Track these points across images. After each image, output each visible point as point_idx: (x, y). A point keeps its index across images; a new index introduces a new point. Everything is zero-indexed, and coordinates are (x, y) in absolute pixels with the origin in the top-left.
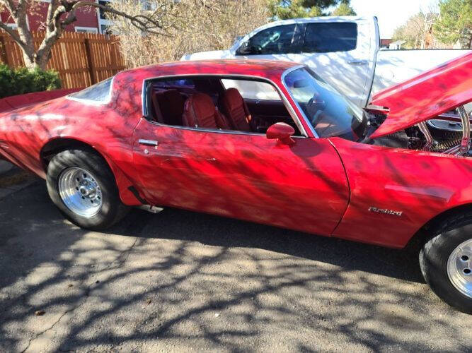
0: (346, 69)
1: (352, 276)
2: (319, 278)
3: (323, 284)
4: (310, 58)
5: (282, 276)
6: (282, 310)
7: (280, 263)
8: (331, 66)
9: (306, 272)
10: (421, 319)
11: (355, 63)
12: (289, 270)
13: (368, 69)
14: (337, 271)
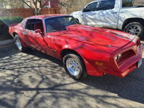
0: (111, 15)
4: (101, 12)
5: (44, 65)
7: (47, 63)
8: (106, 14)
10: (61, 77)
11: (113, 13)
13: (117, 14)
14: (58, 66)
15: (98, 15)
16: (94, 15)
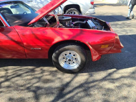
1: (38, 69)
2: (27, 72)
3: (28, 74)
5: (14, 74)
6: (8, 87)
7: (15, 70)
9: (23, 71)
10: (54, 78)
12: (17, 72)
14: (34, 68)
15: (36, 3)
16: (30, 3)
